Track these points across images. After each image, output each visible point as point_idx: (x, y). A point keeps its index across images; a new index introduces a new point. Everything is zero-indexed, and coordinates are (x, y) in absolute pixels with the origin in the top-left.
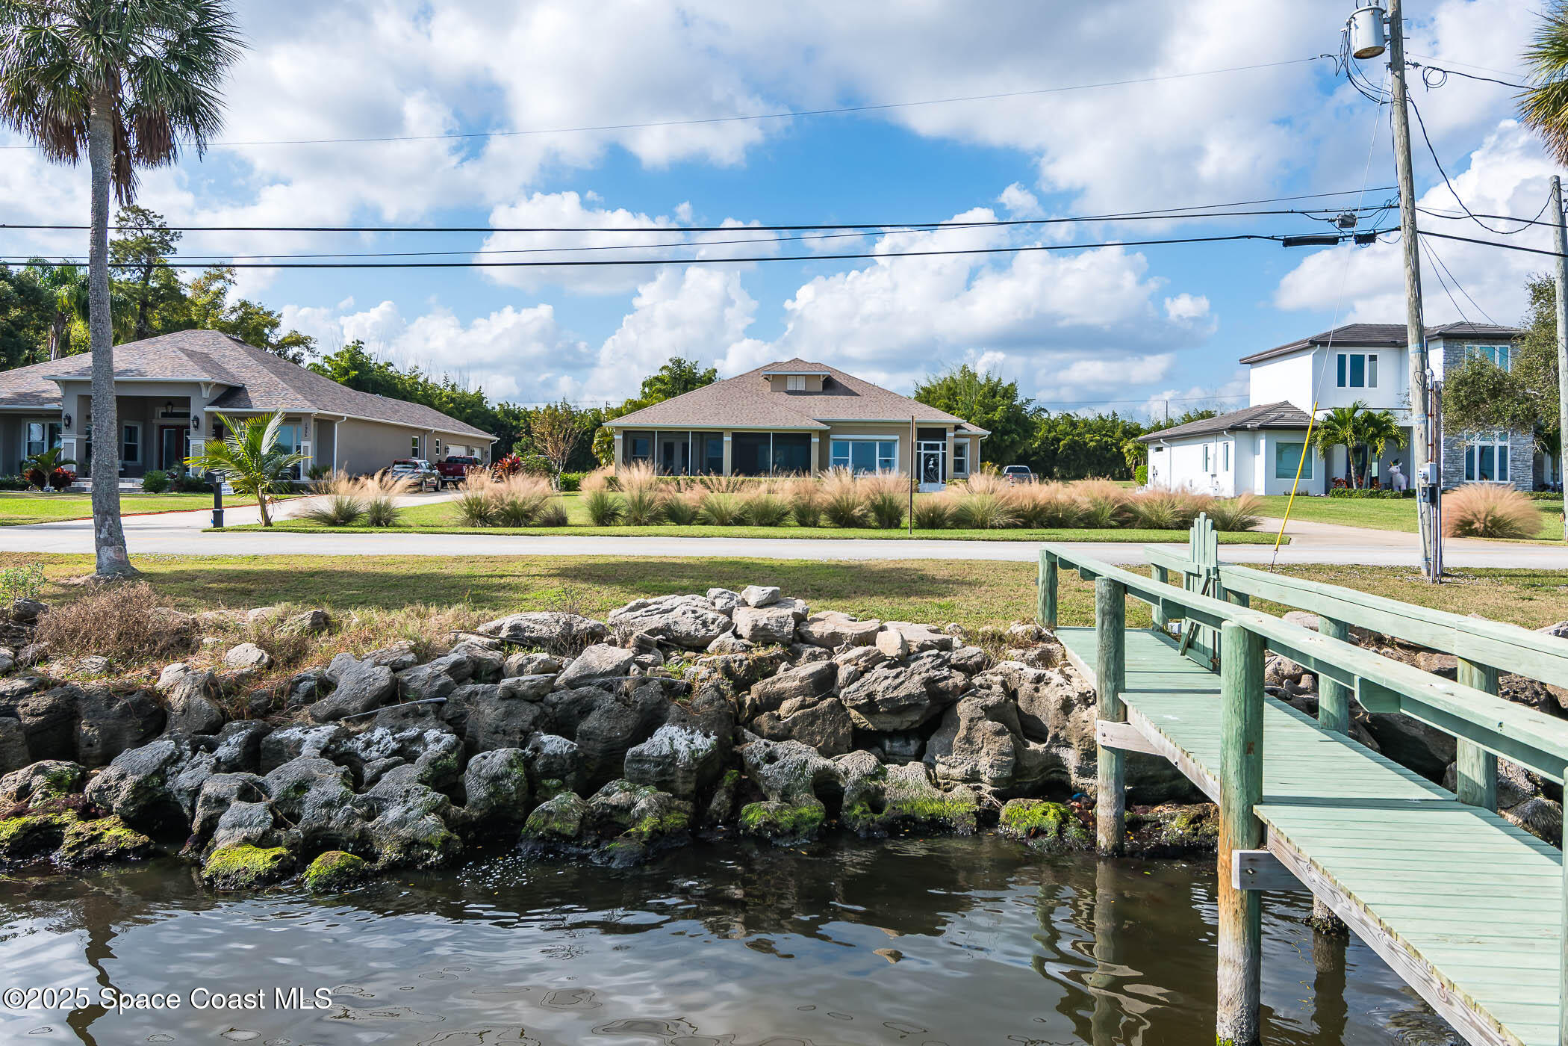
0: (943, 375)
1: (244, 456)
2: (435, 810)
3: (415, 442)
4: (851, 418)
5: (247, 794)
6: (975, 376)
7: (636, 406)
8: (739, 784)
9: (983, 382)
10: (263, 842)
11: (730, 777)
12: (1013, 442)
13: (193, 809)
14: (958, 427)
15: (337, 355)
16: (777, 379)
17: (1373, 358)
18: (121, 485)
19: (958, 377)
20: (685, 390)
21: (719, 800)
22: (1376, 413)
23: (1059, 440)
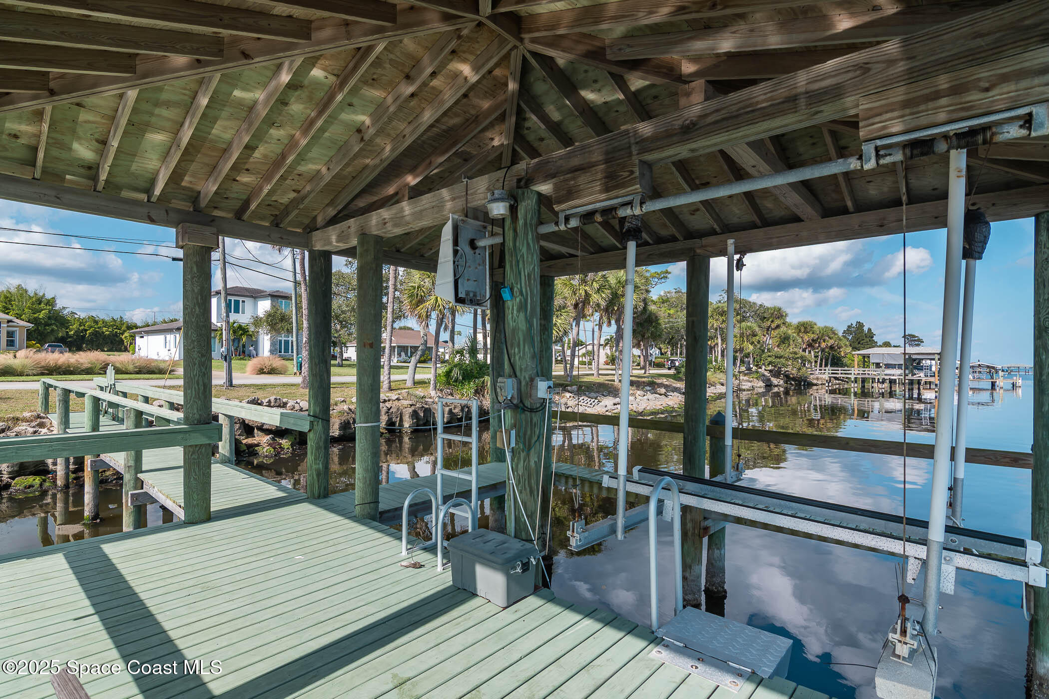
6: (26, 291)
9: (32, 295)
12: (53, 330)
14: (9, 321)
17: (243, 302)
19: (13, 290)
22: (243, 325)
23: (86, 330)
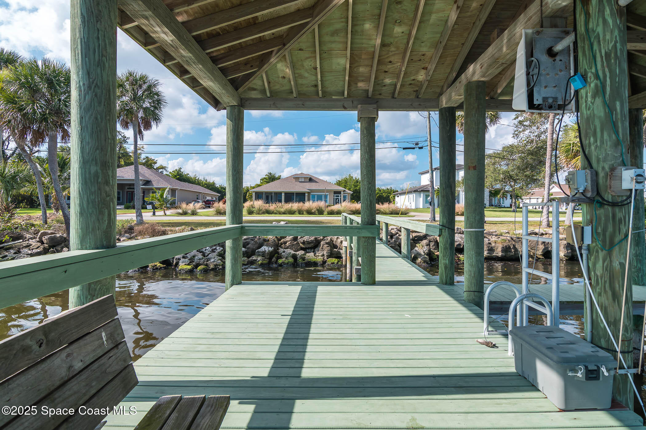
0: (344, 177)
1: (159, 198)
2: (220, 260)
3: (197, 196)
4: (316, 189)
5: (184, 257)
6: (352, 177)
7: (258, 186)
8: (278, 257)
9: (354, 179)
10: (188, 265)
11: (276, 255)
13: (173, 261)
14: (344, 191)
15: (173, 171)
16: (296, 178)
18: (117, 207)
19: (348, 178)
20: (272, 181)
21: (274, 259)
